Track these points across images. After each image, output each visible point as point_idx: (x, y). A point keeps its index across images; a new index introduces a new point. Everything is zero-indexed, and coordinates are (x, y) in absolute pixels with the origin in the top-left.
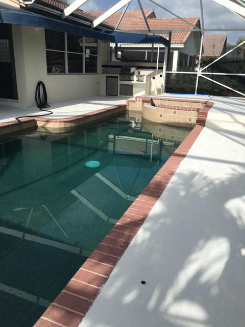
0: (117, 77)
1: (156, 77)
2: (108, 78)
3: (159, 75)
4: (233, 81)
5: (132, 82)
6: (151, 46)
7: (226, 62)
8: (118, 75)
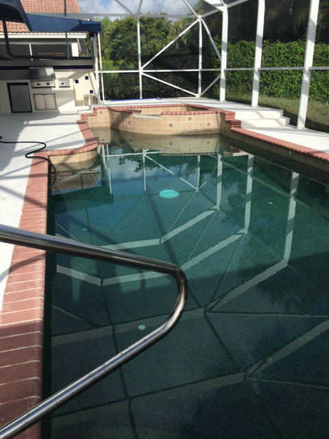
0: (27, 84)
1: (79, 80)
2: (10, 86)
3: (84, 77)
4: (179, 78)
5: (53, 89)
6: (64, 37)
7: (170, 56)
8: (28, 81)
